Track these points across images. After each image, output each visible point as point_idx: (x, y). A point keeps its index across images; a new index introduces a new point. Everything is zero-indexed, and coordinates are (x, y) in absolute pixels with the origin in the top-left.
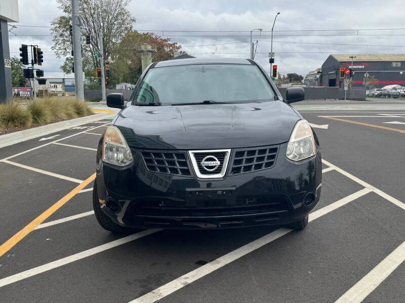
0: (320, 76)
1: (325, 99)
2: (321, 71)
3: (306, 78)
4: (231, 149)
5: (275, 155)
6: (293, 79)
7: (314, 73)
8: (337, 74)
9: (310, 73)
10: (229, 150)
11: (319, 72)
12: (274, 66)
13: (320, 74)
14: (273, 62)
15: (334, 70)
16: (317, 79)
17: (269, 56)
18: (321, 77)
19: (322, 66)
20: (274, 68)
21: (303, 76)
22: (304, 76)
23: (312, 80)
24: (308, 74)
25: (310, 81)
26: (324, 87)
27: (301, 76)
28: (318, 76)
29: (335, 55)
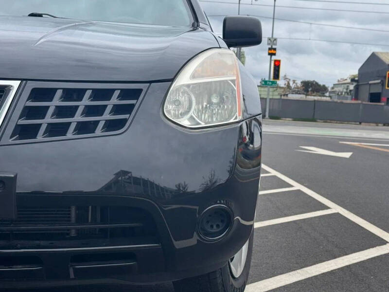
0: (354, 87)
1: (360, 123)
2: (357, 79)
3: (333, 88)
4: (22, 80)
5: (133, 106)
6: (310, 89)
7: (345, 82)
8: (383, 84)
9: (339, 81)
10: (15, 84)
11: (353, 80)
12: (275, 61)
13: (355, 84)
14: (274, 54)
15: (378, 77)
16: (350, 91)
17: (268, 44)
18: (357, 88)
19: (359, 70)
20: (275, 65)
21: (327, 86)
22: (329, 86)
23: (342, 93)
24: (337, 83)
25: (339, 95)
26: (360, 102)
27: (324, 86)
28: (352, 87)
29: (381, 53)
